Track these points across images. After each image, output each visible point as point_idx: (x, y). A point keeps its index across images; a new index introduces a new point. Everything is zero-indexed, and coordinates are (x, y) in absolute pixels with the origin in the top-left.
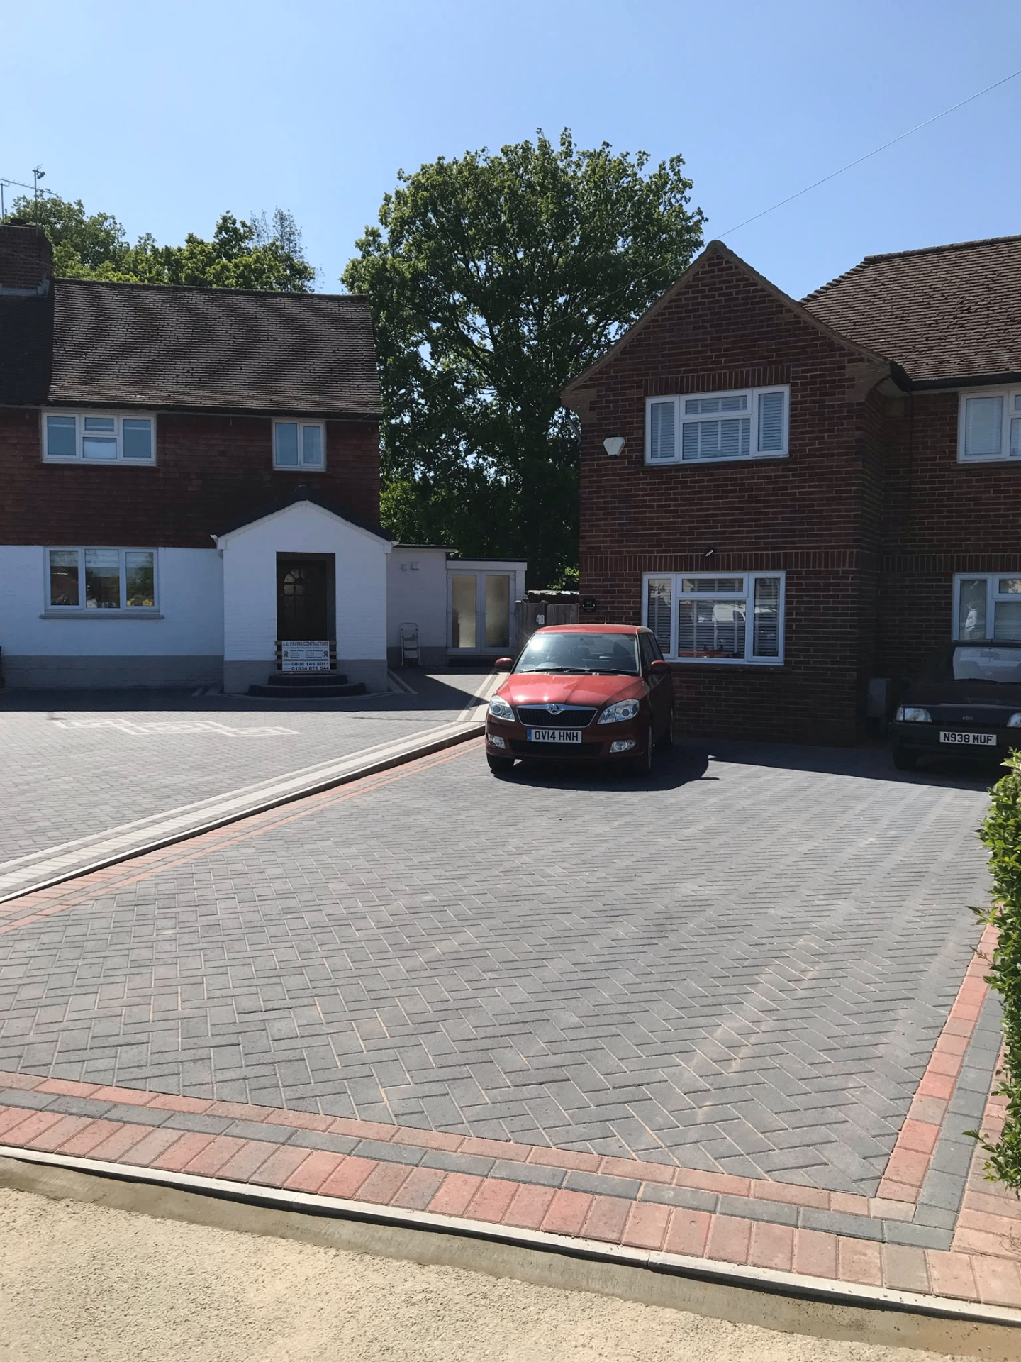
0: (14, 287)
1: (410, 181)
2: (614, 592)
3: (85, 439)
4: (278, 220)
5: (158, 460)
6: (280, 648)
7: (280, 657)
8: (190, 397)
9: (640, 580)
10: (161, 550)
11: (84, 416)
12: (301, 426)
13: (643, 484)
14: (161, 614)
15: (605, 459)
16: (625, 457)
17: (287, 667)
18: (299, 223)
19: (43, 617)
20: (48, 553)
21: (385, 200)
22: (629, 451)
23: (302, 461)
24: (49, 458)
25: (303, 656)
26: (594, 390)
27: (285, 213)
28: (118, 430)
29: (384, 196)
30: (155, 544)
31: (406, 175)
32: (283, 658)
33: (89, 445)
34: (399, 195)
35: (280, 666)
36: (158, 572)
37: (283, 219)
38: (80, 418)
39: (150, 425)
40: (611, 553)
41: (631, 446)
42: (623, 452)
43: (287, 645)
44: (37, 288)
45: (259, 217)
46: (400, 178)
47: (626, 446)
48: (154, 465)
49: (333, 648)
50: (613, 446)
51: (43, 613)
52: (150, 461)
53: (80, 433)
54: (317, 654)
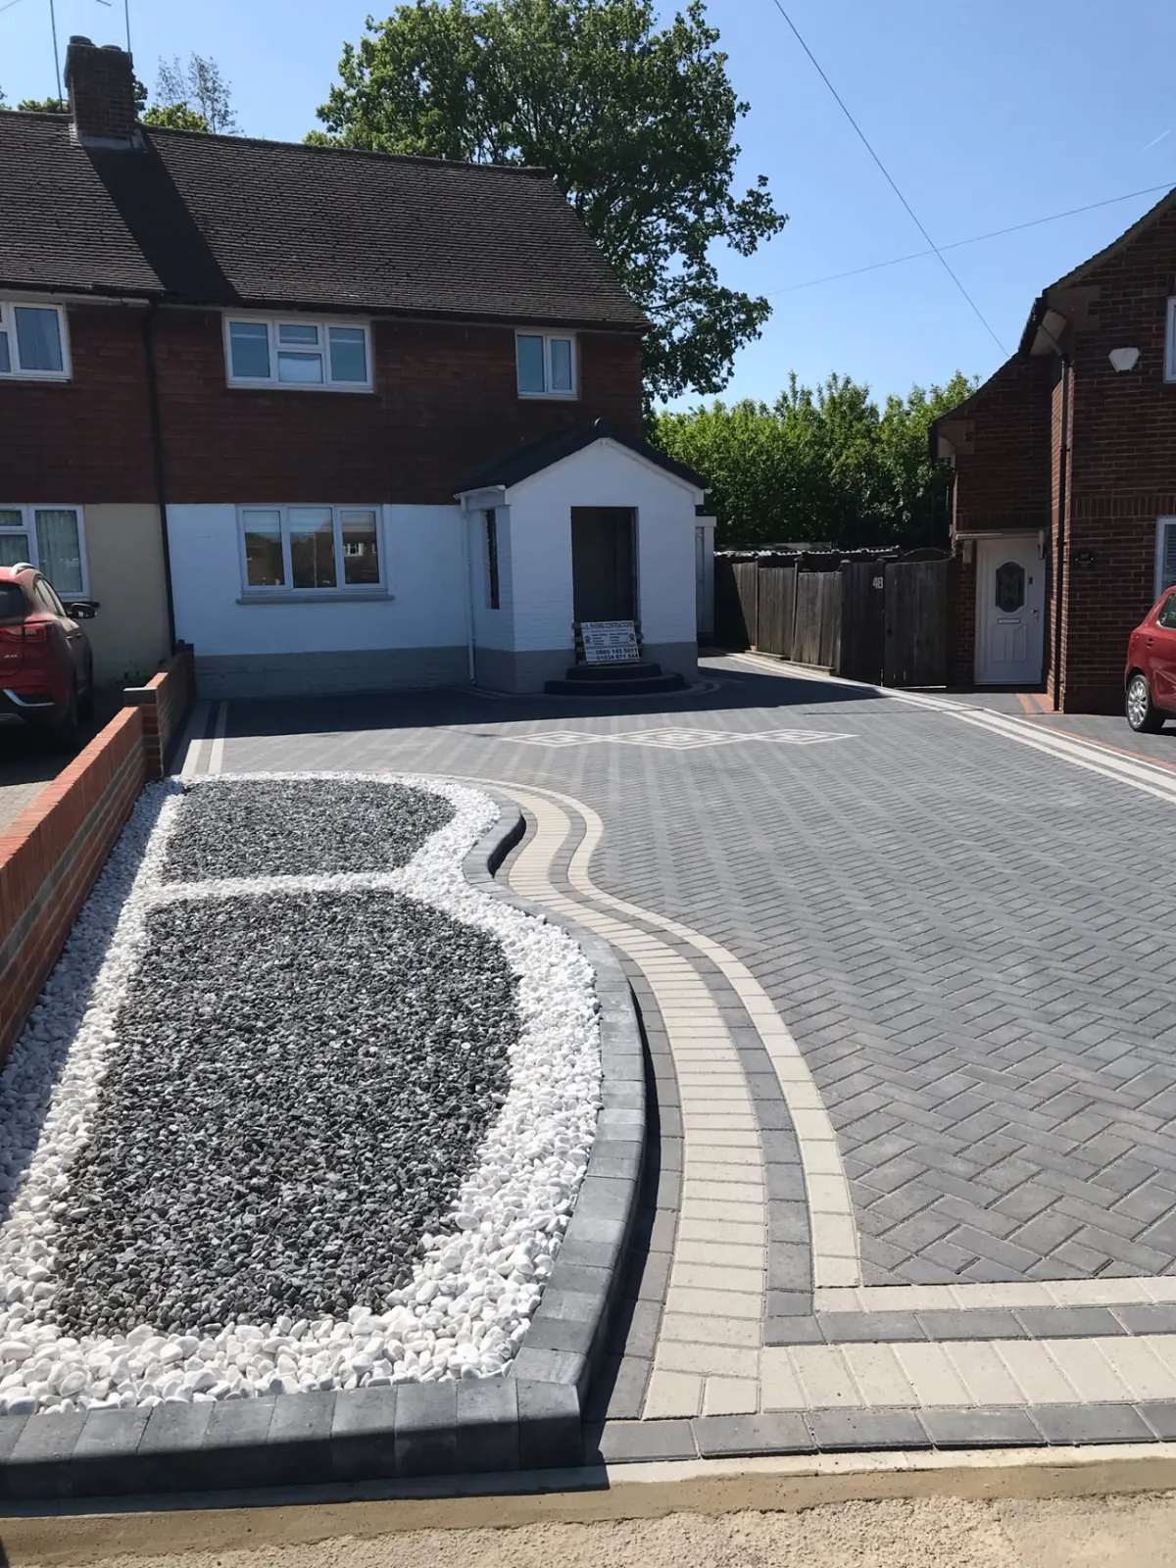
0: (99, 136)
1: (384, 31)
2: (1119, 541)
3: (282, 355)
4: (195, 70)
5: (377, 385)
6: (578, 633)
7: (579, 644)
8: (420, 298)
9: (1154, 526)
10: (386, 506)
11: (278, 322)
12: (549, 339)
13: (1163, 406)
14: (390, 593)
15: (1109, 375)
16: (1138, 374)
17: (591, 657)
18: (226, 76)
19: (239, 602)
20: (241, 512)
21: (346, 52)
22: (1144, 365)
23: (551, 386)
24: (236, 381)
25: (607, 640)
26: (1098, 287)
27: (207, 61)
28: (324, 344)
29: (344, 47)
30: (379, 500)
31: (375, 24)
32: (586, 645)
33: (287, 363)
34: (366, 46)
35: (580, 656)
36: (383, 538)
37: (202, 68)
38: (274, 326)
39: (362, 334)
40: (1116, 493)
41: (1147, 358)
42: (1136, 366)
43: (589, 629)
44: (131, 140)
45: (171, 64)
46: (370, 28)
47: (1139, 359)
48: (372, 392)
49: (638, 629)
50: (1124, 359)
51: (240, 597)
52: (365, 386)
53: (276, 348)
54: (623, 639)
